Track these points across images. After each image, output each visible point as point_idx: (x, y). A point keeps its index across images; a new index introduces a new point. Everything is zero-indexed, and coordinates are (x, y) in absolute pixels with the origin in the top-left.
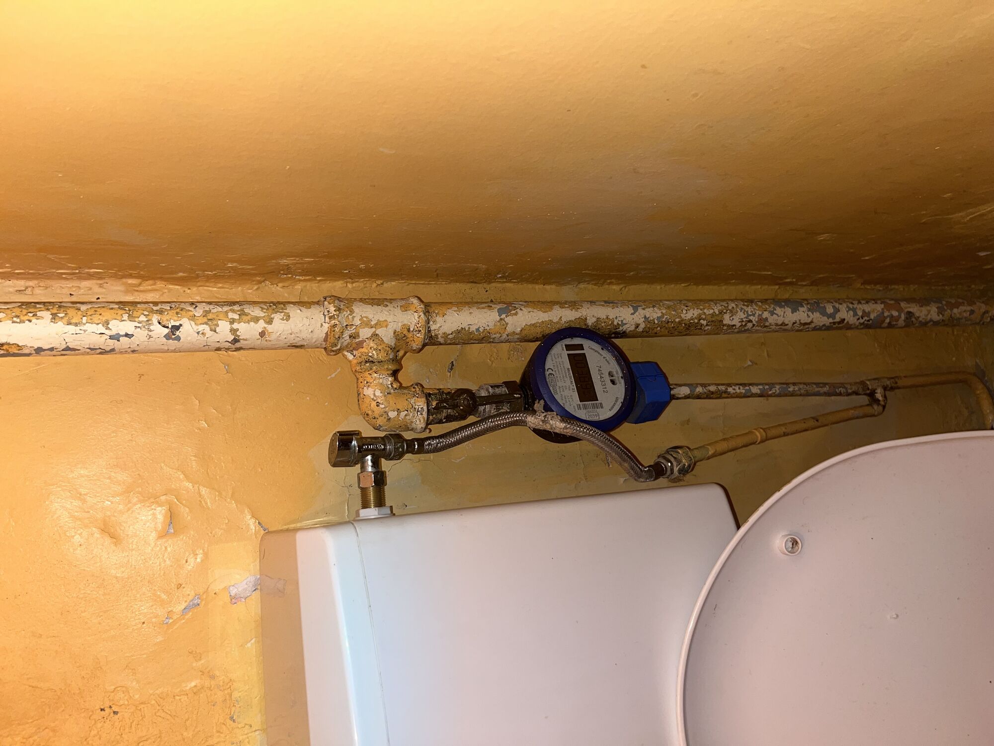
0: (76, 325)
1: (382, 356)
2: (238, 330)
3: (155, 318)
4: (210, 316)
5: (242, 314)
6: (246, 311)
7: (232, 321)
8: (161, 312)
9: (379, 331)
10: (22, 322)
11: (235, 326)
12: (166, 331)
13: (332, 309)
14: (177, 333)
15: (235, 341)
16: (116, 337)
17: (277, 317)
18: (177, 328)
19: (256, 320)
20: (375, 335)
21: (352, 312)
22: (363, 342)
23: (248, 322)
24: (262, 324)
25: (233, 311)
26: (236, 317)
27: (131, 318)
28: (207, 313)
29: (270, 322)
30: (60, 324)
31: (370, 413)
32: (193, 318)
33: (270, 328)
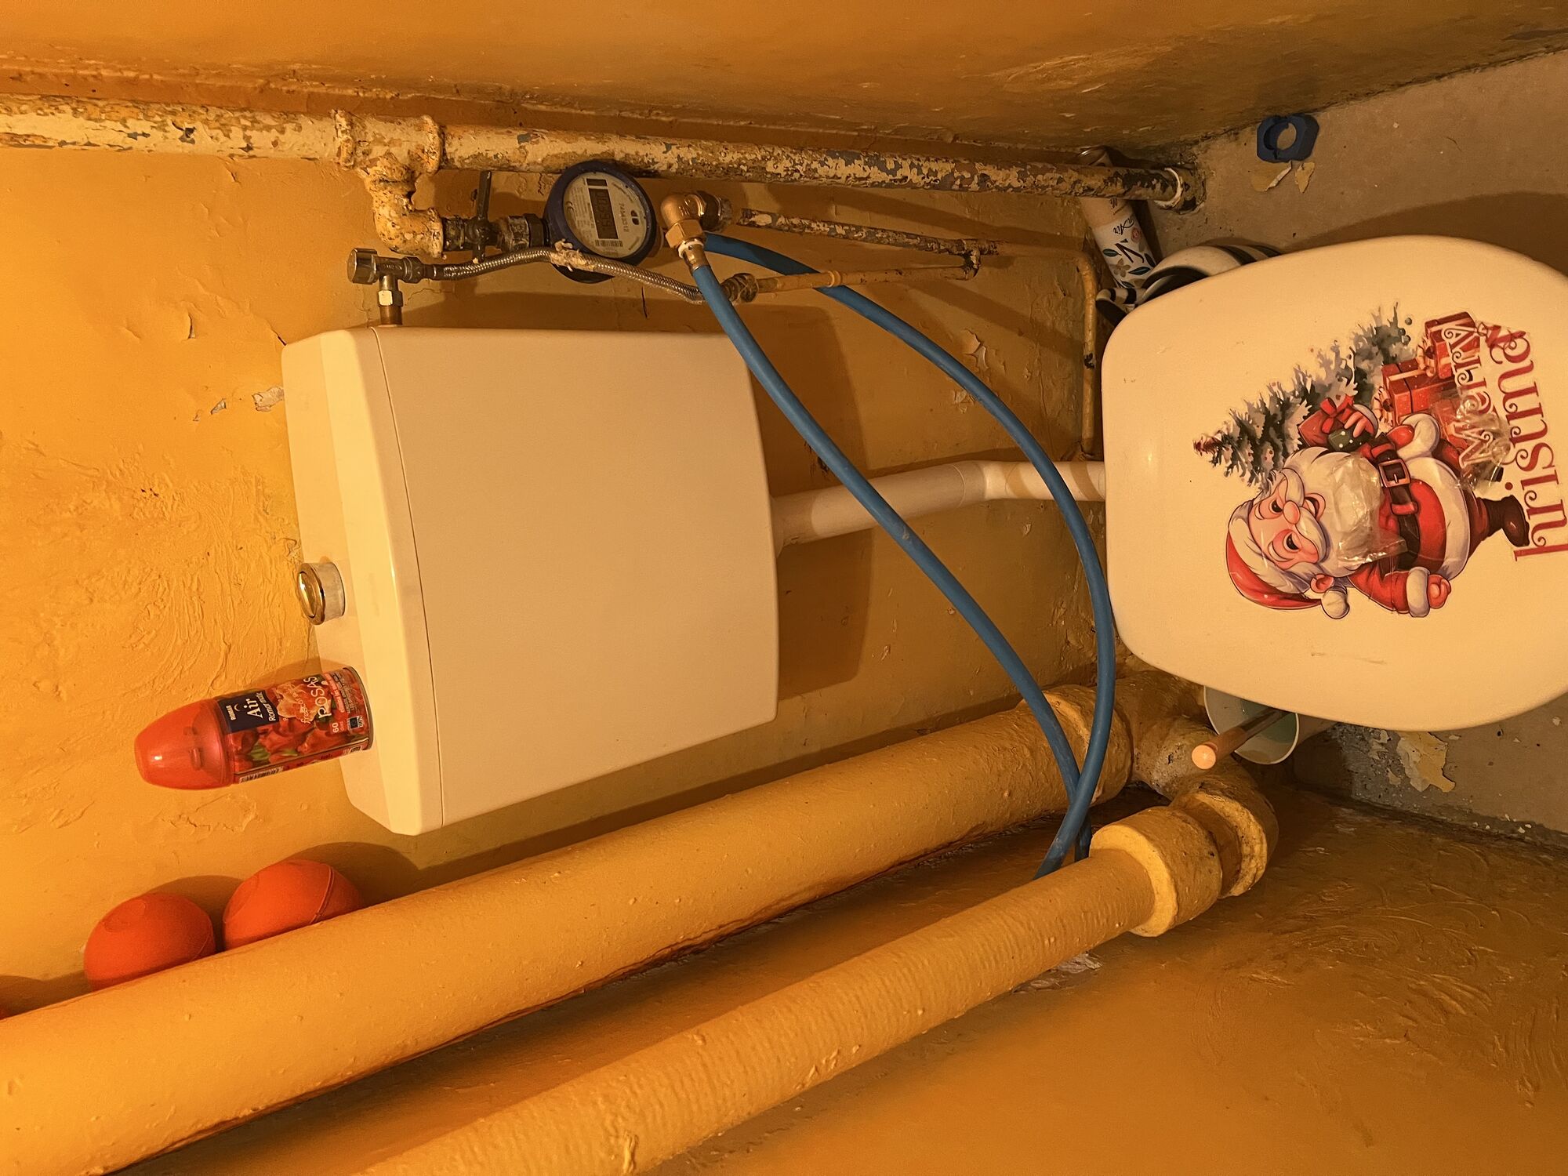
0: (96, 120)
1: (396, 176)
2: (250, 137)
3: (169, 120)
4: (223, 121)
5: (254, 121)
6: (257, 118)
7: (245, 128)
8: (173, 113)
9: (393, 150)
10: (46, 114)
11: (248, 133)
12: (181, 133)
13: (344, 122)
14: (192, 136)
15: (249, 148)
16: (134, 136)
17: (289, 127)
18: (191, 131)
19: (268, 128)
20: (389, 154)
21: (364, 127)
22: (377, 159)
23: (261, 130)
24: (274, 133)
25: (245, 117)
26: (248, 124)
27: (147, 118)
28: (219, 117)
29: (282, 132)
30: (81, 119)
31: (386, 233)
32: (206, 122)
33: (281, 137)
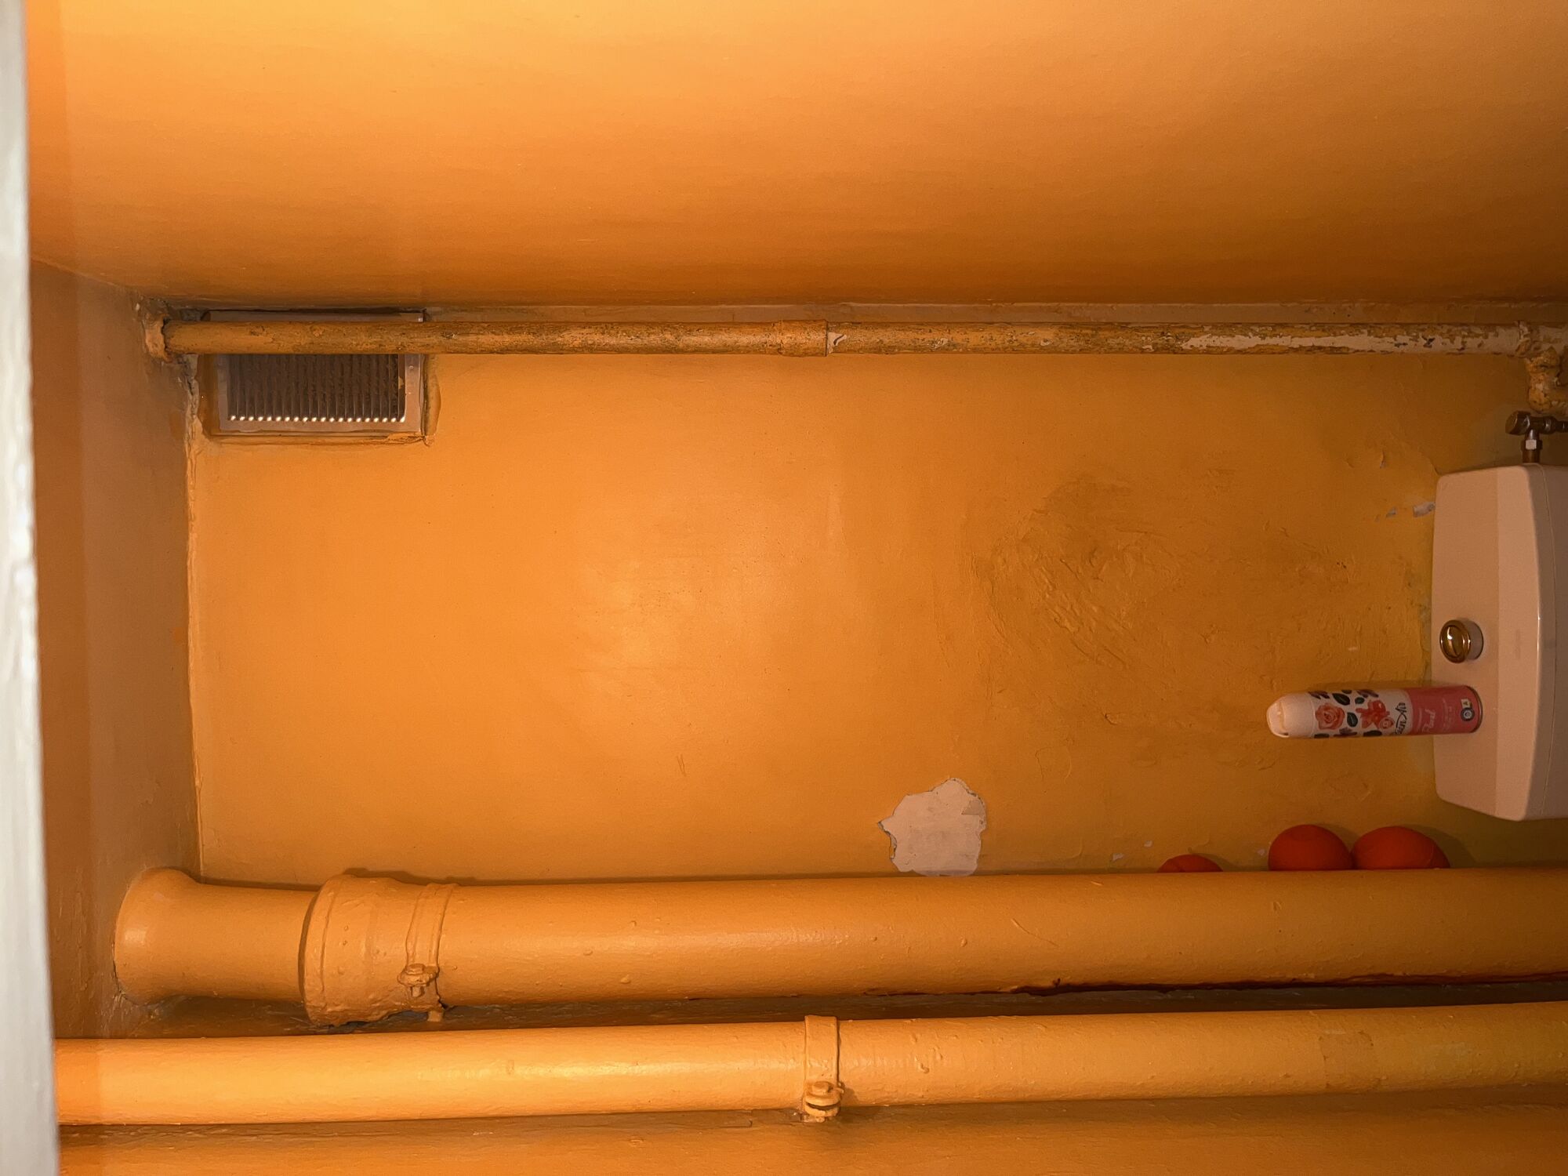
0: (1380, 337)
1: (1553, 363)
2: (1466, 342)
3: (1420, 334)
4: (1451, 333)
5: (1470, 332)
6: (1472, 330)
7: (1464, 337)
8: (1423, 330)
9: (1554, 346)
10: (1353, 335)
11: (1465, 340)
12: (1425, 342)
13: (1526, 329)
14: (1431, 343)
15: (1463, 349)
16: (1398, 345)
17: (1491, 334)
18: (1431, 340)
19: (1477, 336)
20: (1551, 348)
21: (1538, 332)
22: (1543, 352)
23: (1473, 337)
24: (1481, 339)
25: (1463, 330)
26: (1466, 334)
27: (1408, 334)
28: (1449, 331)
29: (1486, 337)
30: (1372, 337)
31: (1538, 401)
32: (1441, 335)
33: (1485, 341)
